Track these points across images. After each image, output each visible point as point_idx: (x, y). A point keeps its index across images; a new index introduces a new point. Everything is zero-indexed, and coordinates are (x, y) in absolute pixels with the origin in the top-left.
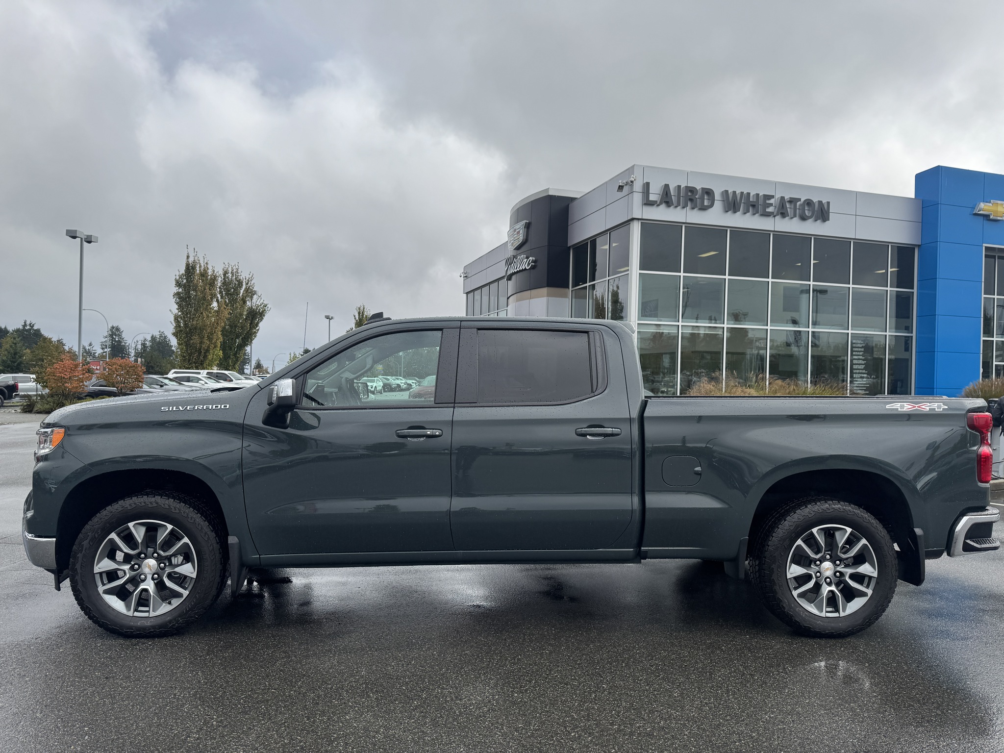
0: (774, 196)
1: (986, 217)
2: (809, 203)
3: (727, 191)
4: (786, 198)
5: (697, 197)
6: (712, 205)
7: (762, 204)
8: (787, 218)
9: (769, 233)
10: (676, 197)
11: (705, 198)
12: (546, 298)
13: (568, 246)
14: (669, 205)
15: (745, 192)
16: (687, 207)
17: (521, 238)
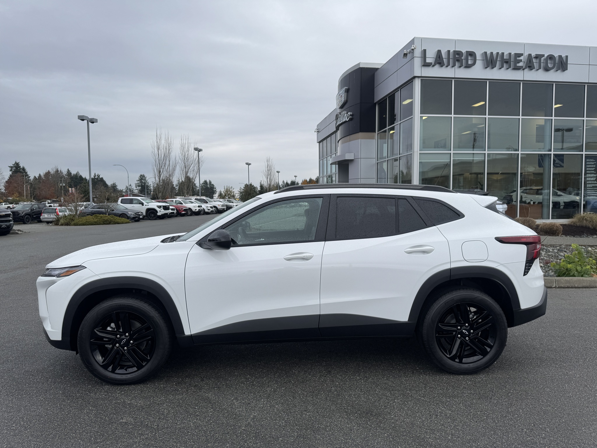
0: (523, 54)
2: (551, 57)
3: (486, 53)
4: (532, 55)
5: (462, 58)
6: (474, 64)
7: (513, 61)
8: (534, 70)
9: (520, 82)
10: (447, 59)
11: (469, 58)
12: (360, 140)
13: (375, 102)
14: (441, 65)
15: (500, 53)
16: (455, 66)
17: (343, 100)
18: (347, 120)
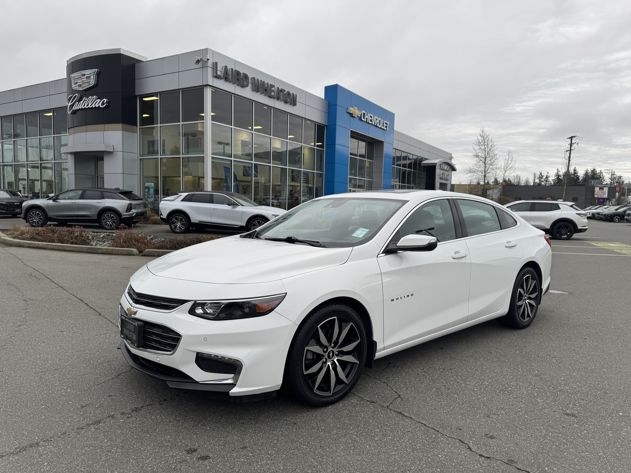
1: (351, 115)
2: (289, 93)
3: (254, 78)
4: (280, 89)
5: (241, 78)
6: (247, 86)
7: (269, 90)
8: (279, 100)
9: (272, 108)
10: (231, 76)
11: (245, 80)
12: (121, 131)
13: (136, 95)
14: (227, 80)
15: (262, 81)
16: (236, 84)
17: (92, 82)
18: (101, 106)
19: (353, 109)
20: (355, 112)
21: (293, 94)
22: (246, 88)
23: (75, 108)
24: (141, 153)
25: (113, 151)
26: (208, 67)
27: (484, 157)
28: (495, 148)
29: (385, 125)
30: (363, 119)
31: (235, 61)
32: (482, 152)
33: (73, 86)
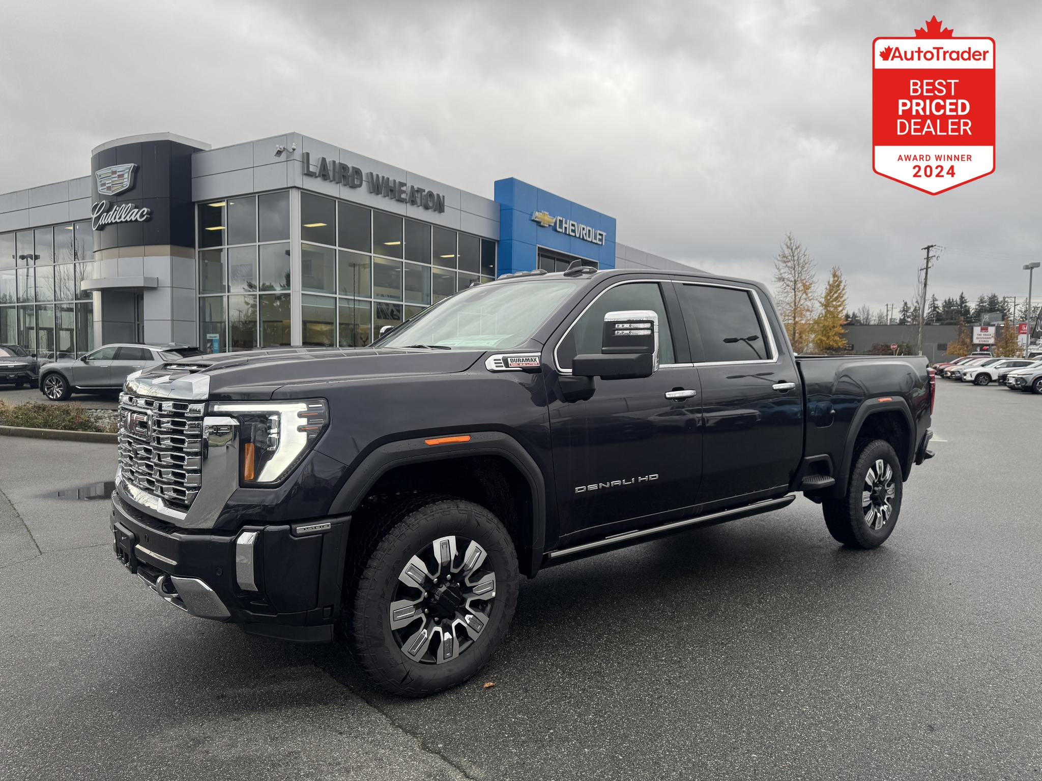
1: (538, 223)
3: (372, 174)
4: (415, 188)
5: (349, 174)
6: (360, 185)
7: (398, 190)
8: (415, 206)
9: (402, 217)
10: (332, 172)
11: (355, 177)
12: (169, 257)
13: (193, 201)
14: (326, 178)
15: (385, 177)
16: (341, 184)
17: (126, 183)
18: (139, 219)
19: (541, 214)
20: (544, 220)
21: (438, 195)
22: (358, 189)
23: (100, 222)
24: (201, 288)
25: (156, 286)
26: (294, 160)
27: (793, 280)
28: (810, 266)
29: (599, 237)
30: (558, 229)
31: (340, 151)
32: (790, 272)
33: (100, 188)
